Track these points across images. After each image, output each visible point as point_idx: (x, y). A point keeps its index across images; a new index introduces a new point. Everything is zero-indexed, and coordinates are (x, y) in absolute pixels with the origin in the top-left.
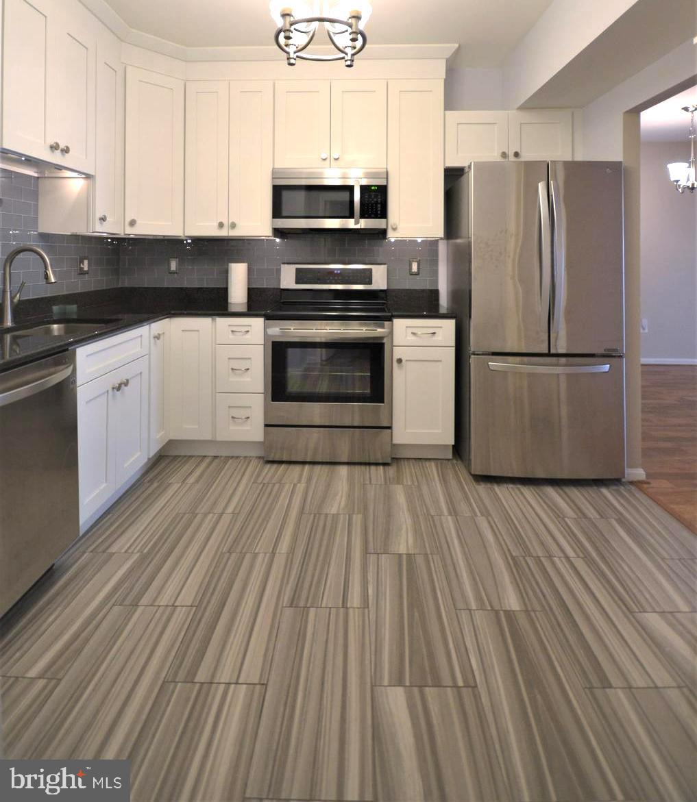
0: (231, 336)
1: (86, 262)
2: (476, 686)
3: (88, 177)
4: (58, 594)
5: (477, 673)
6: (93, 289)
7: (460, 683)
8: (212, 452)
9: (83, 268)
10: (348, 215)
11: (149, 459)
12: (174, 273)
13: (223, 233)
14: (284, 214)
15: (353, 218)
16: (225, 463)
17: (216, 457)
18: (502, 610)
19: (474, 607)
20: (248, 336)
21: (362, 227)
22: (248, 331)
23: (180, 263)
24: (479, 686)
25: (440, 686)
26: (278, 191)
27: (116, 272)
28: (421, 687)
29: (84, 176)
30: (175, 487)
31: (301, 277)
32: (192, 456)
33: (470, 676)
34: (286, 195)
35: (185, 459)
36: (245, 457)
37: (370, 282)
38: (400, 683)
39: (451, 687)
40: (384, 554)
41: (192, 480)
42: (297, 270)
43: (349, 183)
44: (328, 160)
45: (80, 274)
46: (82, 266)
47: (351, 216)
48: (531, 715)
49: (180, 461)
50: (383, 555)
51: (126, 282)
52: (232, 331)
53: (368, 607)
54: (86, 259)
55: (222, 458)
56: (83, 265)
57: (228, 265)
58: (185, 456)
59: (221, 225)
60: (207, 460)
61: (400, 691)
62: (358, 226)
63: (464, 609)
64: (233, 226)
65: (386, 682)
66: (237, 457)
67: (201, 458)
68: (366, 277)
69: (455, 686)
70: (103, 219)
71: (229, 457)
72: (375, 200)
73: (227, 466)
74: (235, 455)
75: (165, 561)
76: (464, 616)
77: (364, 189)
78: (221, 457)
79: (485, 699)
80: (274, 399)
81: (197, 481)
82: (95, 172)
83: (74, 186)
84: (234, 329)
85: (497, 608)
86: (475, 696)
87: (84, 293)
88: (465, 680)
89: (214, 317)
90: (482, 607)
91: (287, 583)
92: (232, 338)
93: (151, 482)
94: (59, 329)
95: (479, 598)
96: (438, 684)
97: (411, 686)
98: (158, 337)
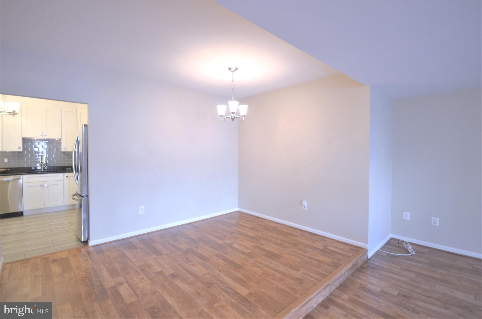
98: (67, 177)
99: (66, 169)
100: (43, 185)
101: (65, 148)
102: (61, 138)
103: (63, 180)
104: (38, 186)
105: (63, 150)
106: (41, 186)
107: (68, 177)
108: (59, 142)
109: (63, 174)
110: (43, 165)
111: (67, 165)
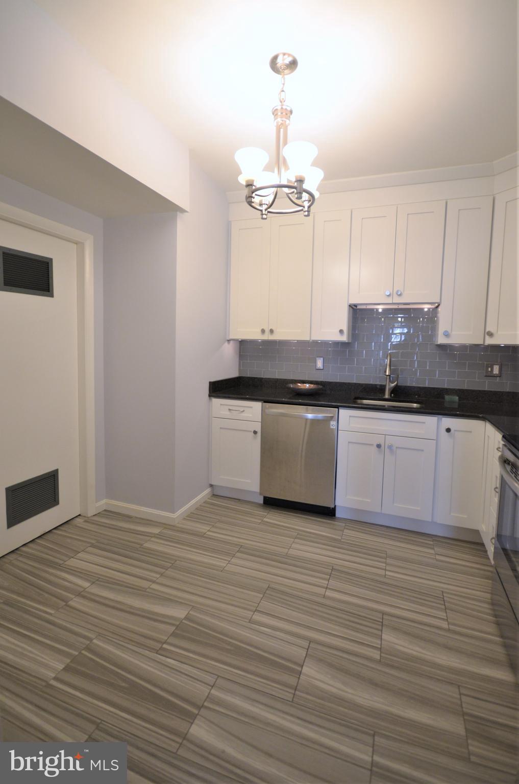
1: (496, 367)
2: (157, 653)
4: (310, 519)
5: (164, 658)
7: (165, 646)
18: (198, 714)
19: (213, 691)
24: (155, 654)
25: (171, 635)
28: (177, 627)
33: (164, 653)
38: (186, 618)
39: (166, 640)
40: (307, 654)
45: (488, 376)
46: (489, 370)
48: (119, 671)
50: (305, 653)
53: (249, 622)
54: (496, 364)
61: (183, 616)
63: (215, 682)
65: (191, 612)
69: (165, 642)
70: (445, 334)
75: (329, 546)
76: (210, 679)
79: (147, 653)
85: (203, 712)
86: (153, 649)
88: (165, 650)
90: (209, 698)
91: (290, 589)
95: (220, 703)
96: (174, 634)
97: (181, 622)
98: (448, 430)
99: (444, 398)
100: (383, 446)
101: (447, 334)
102: (439, 301)
103: (437, 440)
104: (372, 445)
105: (441, 340)
106: (379, 446)
107: (452, 431)
108: (433, 315)
109: (438, 419)
110: (390, 381)
111: (446, 386)
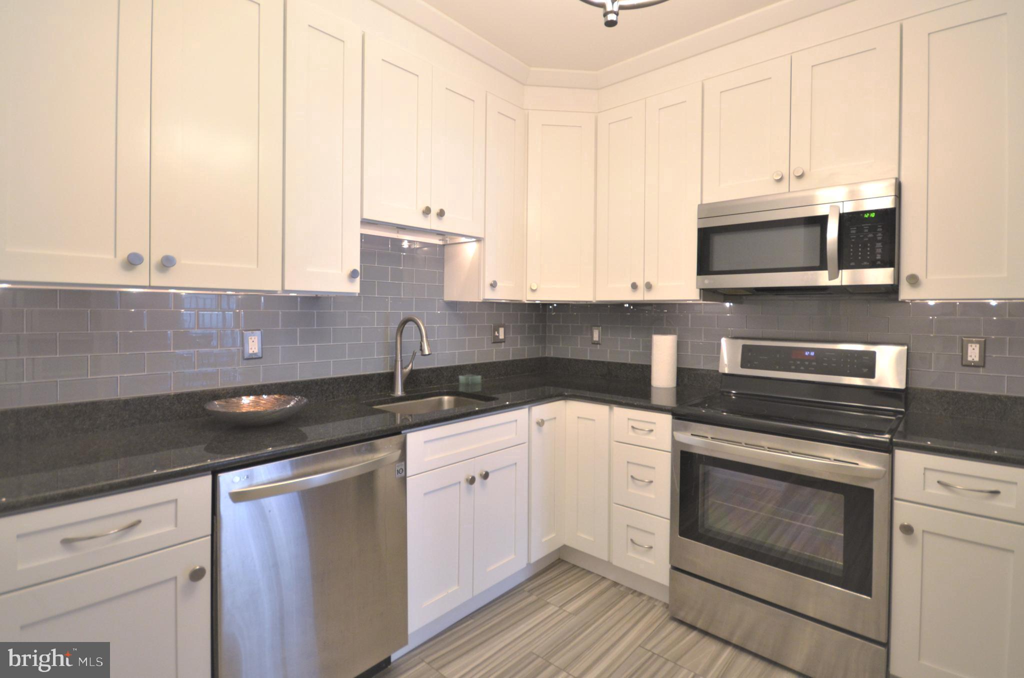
0: (631, 433)
1: (502, 330)
3: (479, 240)
6: (511, 358)
8: (612, 577)
9: (498, 337)
10: (817, 264)
11: (529, 564)
12: (597, 344)
13: (640, 296)
14: (716, 267)
15: (826, 269)
16: (623, 597)
17: (615, 584)
20: (651, 437)
21: (844, 284)
22: (652, 431)
23: (602, 334)
26: (705, 236)
27: (542, 340)
29: (474, 240)
30: (551, 609)
31: (749, 357)
32: (589, 572)
34: (718, 241)
35: (582, 572)
36: (650, 598)
37: (871, 374)
41: (571, 608)
42: (744, 347)
43: (820, 211)
44: (786, 181)
45: (494, 343)
46: (496, 334)
47: (823, 266)
49: (575, 574)
51: (552, 352)
52: (633, 427)
54: (501, 327)
55: (622, 589)
56: (498, 333)
57: (651, 338)
58: (584, 569)
59: (634, 286)
60: (604, 585)
62: (836, 282)
64: (649, 286)
66: (641, 594)
67: (600, 578)
68: (866, 364)
70: (493, 285)
71: (630, 589)
72: (871, 235)
73: (622, 603)
74: (639, 590)
77: (845, 219)
78: (622, 586)
80: (683, 533)
81: (576, 612)
82: (485, 236)
83: (469, 251)
84: (636, 425)
87: (500, 362)
89: (612, 405)
92: (632, 436)
93: (531, 592)
94: (449, 401)
98: (541, 423)
102: (482, 235)
109: (529, 411)
